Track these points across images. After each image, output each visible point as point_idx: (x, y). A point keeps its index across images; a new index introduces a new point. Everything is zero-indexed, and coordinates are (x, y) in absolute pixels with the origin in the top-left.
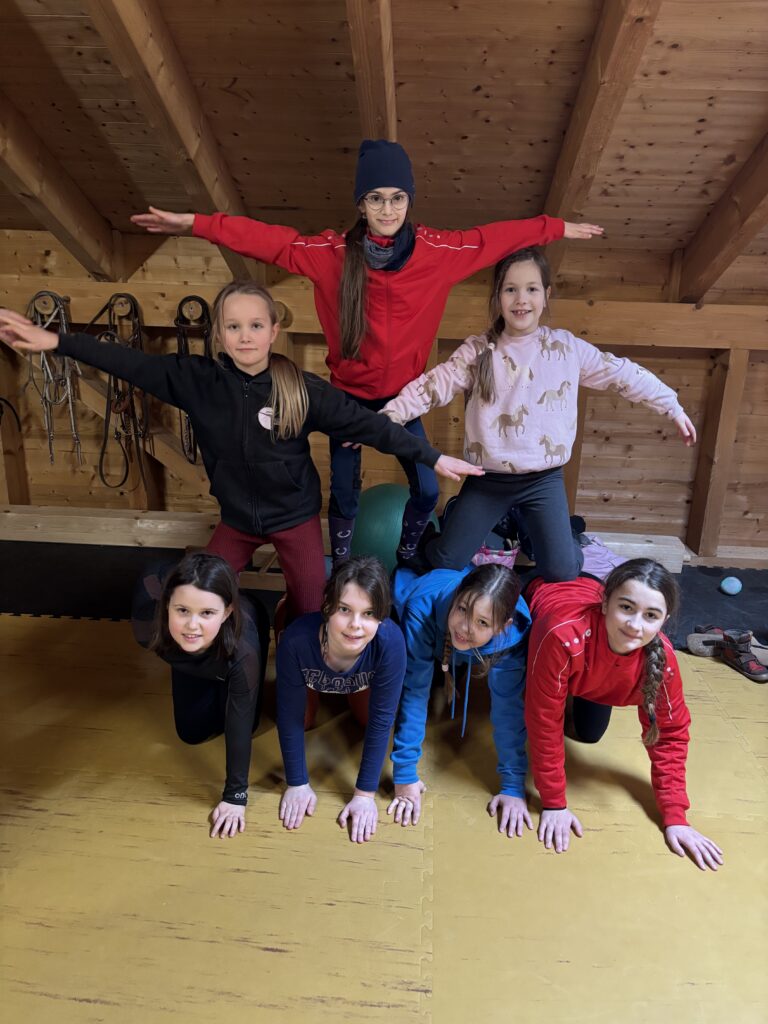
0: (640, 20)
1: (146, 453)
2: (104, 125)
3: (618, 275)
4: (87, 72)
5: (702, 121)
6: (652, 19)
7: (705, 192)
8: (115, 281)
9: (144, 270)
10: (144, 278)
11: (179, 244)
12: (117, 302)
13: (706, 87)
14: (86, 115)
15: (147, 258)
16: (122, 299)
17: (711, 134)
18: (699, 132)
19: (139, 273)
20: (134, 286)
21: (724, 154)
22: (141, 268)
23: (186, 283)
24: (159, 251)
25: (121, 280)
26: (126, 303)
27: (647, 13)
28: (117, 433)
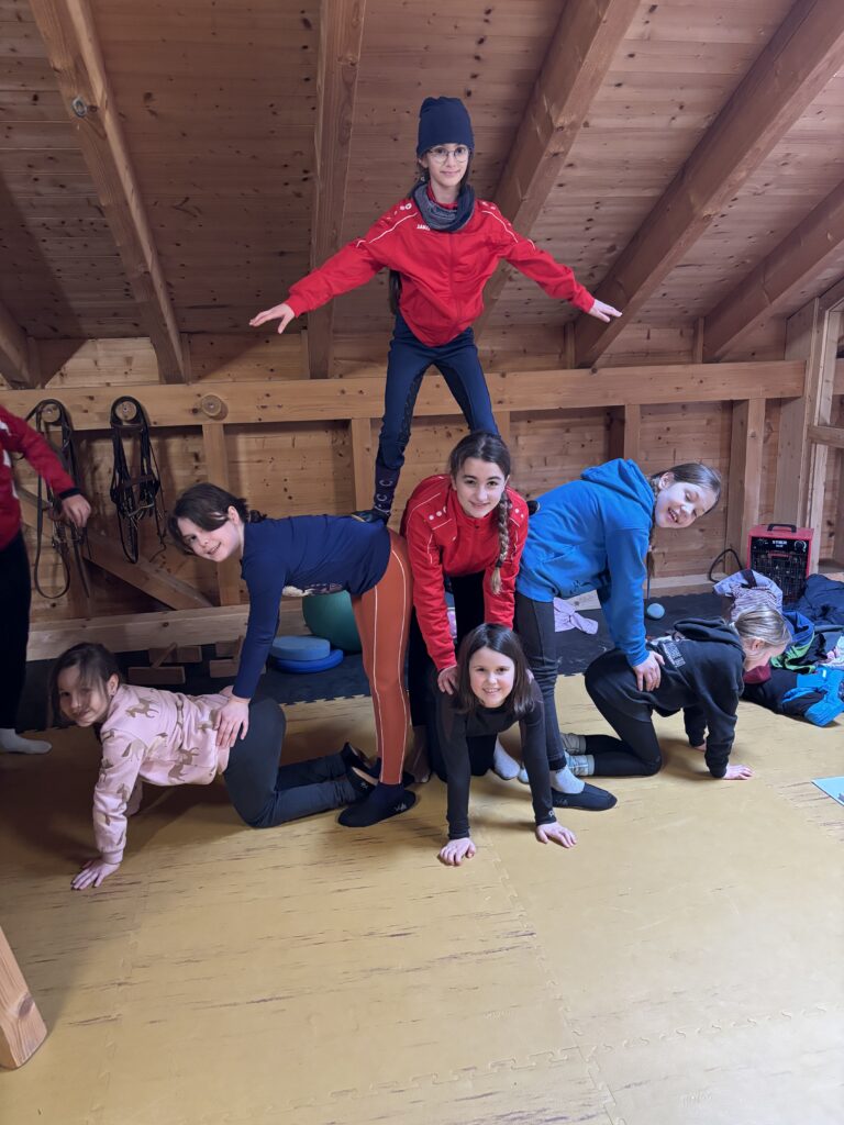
0: (556, 154)
2: (44, 241)
3: (521, 348)
4: (39, 194)
5: (590, 220)
6: (565, 153)
7: (592, 275)
8: (34, 388)
9: (62, 375)
10: (62, 382)
11: (98, 346)
12: (45, 409)
13: (595, 194)
14: (28, 233)
15: (65, 362)
16: (50, 406)
17: (595, 230)
18: (587, 229)
19: (57, 378)
20: (54, 389)
21: (607, 245)
22: (58, 373)
23: (108, 384)
24: (77, 354)
25: (39, 386)
26: (55, 409)
27: (562, 149)
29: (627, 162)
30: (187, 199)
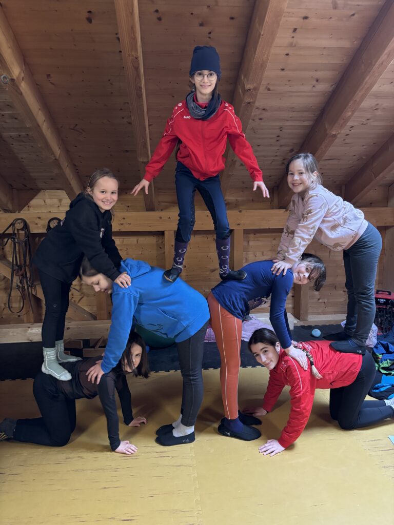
1: (33, 295)
3: (251, 198)
4: (6, 123)
5: (278, 136)
7: (283, 163)
8: (15, 212)
9: (28, 207)
10: (29, 210)
11: (46, 194)
12: (17, 222)
14: (4, 141)
15: (30, 201)
16: (19, 221)
17: (282, 141)
18: (278, 141)
19: (26, 208)
20: (24, 214)
21: (289, 148)
22: (27, 206)
23: (50, 211)
24: (36, 197)
25: (17, 212)
26: (21, 222)
28: (17, 285)
29: (293, 108)
30: (76, 125)
